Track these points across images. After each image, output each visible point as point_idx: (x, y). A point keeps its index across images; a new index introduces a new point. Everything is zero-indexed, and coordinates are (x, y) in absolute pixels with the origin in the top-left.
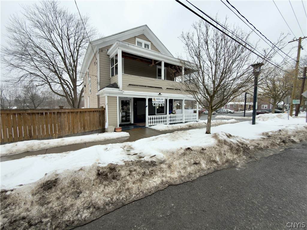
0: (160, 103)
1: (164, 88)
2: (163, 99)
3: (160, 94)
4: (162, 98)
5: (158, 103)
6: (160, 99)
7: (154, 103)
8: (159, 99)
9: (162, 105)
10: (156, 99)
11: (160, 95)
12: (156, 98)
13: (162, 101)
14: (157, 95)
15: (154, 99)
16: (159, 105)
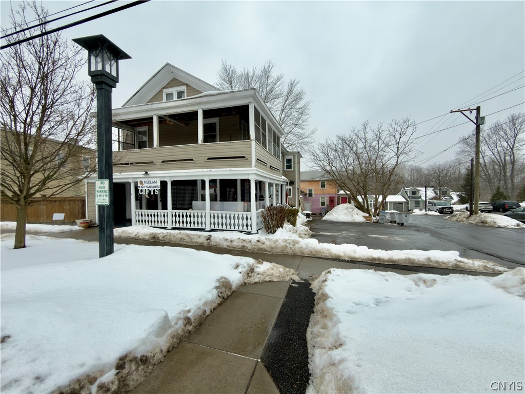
0: (152, 189)
1: (158, 161)
2: (156, 182)
3: (146, 173)
4: (155, 180)
5: (147, 189)
6: (152, 182)
7: (142, 189)
8: (149, 182)
9: (154, 192)
10: (143, 182)
11: (147, 176)
12: (143, 180)
13: (155, 184)
14: (143, 176)
15: (141, 183)
16: (150, 192)
